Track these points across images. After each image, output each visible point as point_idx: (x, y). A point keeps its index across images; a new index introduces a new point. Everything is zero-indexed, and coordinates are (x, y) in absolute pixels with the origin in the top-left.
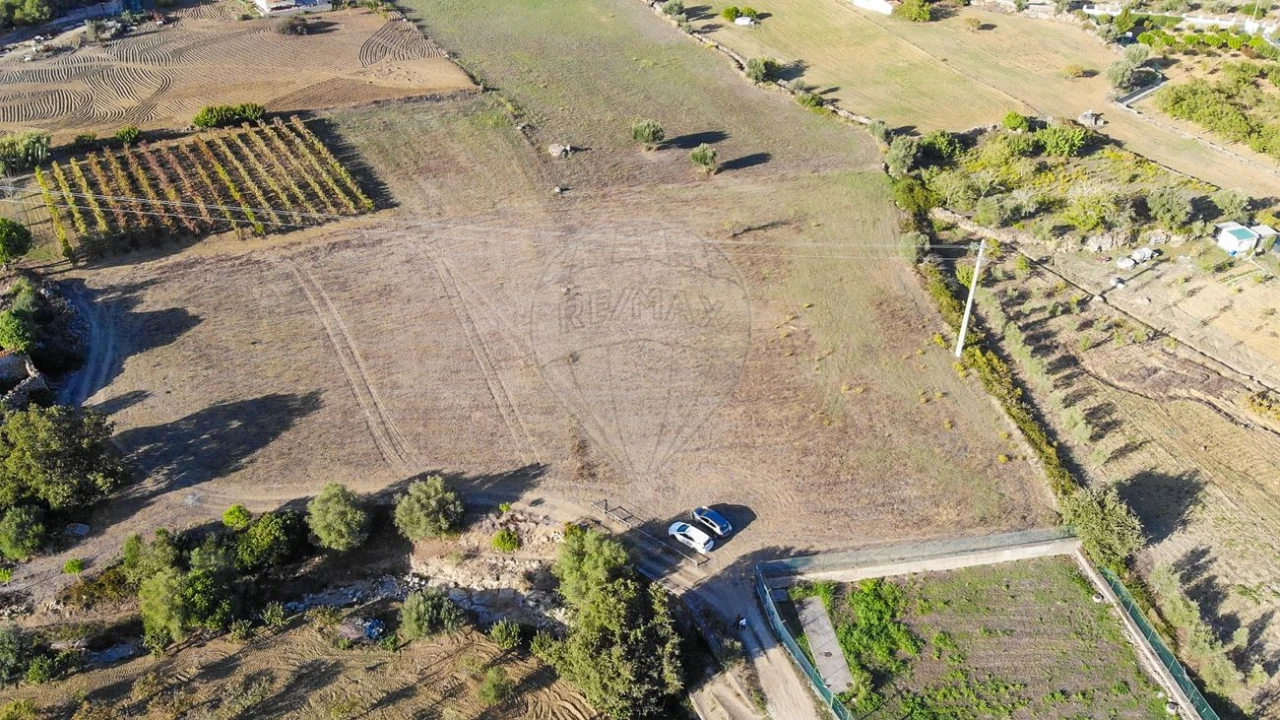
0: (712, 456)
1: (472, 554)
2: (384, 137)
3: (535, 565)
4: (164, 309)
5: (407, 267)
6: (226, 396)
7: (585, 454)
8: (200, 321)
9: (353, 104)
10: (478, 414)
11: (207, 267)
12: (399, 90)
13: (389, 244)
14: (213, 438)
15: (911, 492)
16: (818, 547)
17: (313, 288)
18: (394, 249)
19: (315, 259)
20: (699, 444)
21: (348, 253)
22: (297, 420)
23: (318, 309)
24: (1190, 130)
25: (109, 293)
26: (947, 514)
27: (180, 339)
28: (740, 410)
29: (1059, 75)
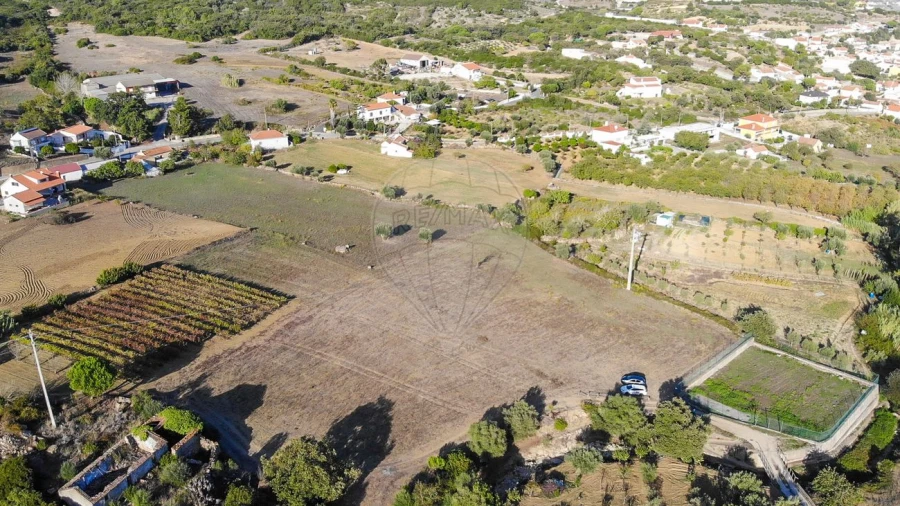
0: (597, 358)
1: (549, 437)
2: (231, 266)
3: (580, 431)
4: (232, 388)
5: (344, 325)
6: (334, 418)
7: (546, 376)
8: (265, 387)
9: (186, 252)
10: (475, 378)
11: (228, 359)
12: (203, 240)
13: (318, 317)
14: (356, 439)
15: (682, 344)
16: (679, 376)
17: (309, 351)
18: (325, 318)
19: (286, 336)
20: (585, 355)
21: (302, 327)
22: (390, 413)
23: (324, 359)
24: (594, 183)
25: (184, 391)
26: (703, 347)
27: (265, 399)
28: (581, 336)
29: (519, 171)
